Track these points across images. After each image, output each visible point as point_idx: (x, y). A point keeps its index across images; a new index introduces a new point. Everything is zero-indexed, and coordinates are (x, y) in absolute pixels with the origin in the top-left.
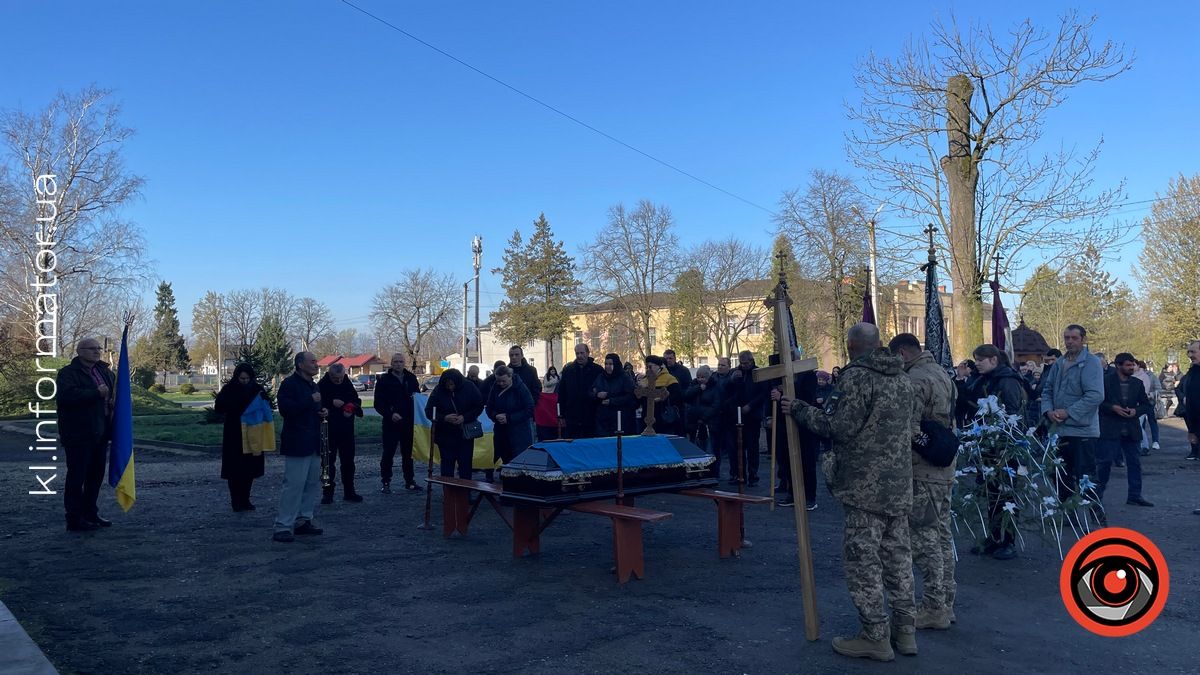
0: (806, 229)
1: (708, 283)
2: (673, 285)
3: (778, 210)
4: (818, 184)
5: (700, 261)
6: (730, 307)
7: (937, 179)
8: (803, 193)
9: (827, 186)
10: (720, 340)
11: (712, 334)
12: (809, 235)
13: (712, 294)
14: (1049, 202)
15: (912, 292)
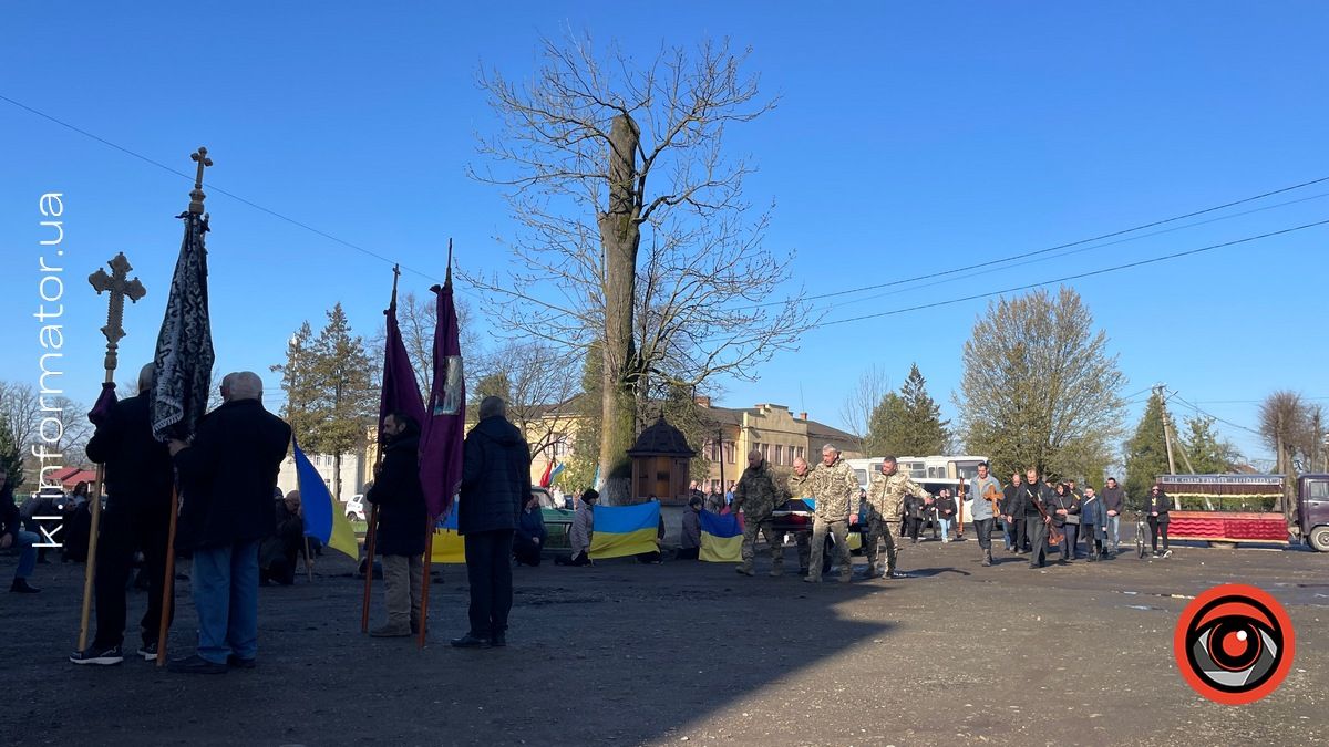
15: (763, 416)
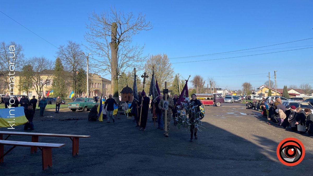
0: (66, 57)
1: (34, 69)
2: (22, 69)
3: (58, 50)
4: (70, 45)
5: (32, 63)
6: (41, 77)
7: (108, 48)
8: (66, 47)
9: (73, 46)
10: (37, 87)
11: (35, 85)
12: (67, 58)
13: (36, 73)
14: (133, 57)
15: (92, 76)
